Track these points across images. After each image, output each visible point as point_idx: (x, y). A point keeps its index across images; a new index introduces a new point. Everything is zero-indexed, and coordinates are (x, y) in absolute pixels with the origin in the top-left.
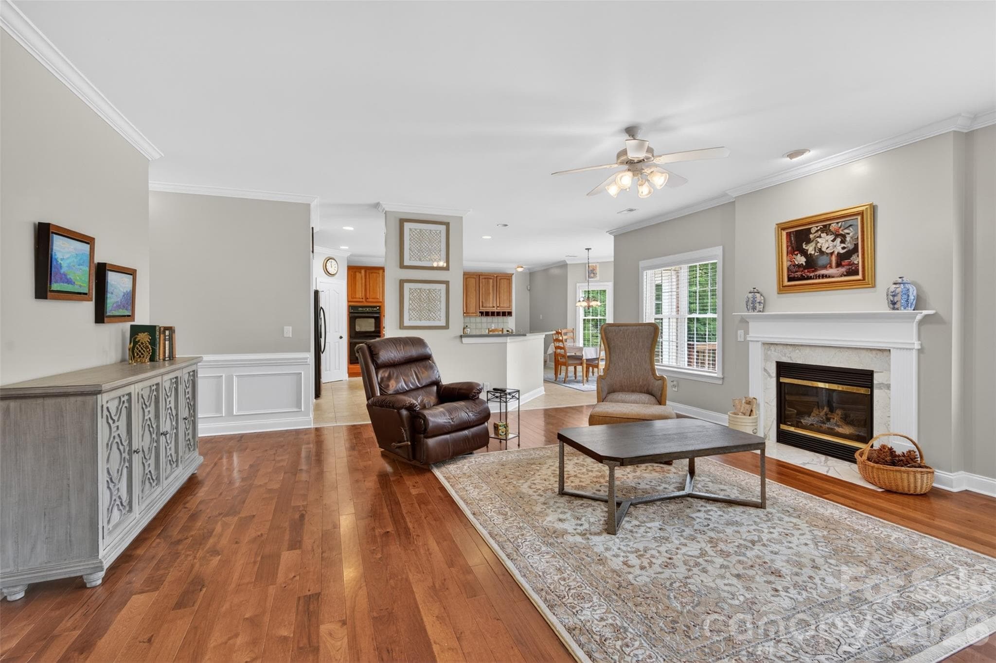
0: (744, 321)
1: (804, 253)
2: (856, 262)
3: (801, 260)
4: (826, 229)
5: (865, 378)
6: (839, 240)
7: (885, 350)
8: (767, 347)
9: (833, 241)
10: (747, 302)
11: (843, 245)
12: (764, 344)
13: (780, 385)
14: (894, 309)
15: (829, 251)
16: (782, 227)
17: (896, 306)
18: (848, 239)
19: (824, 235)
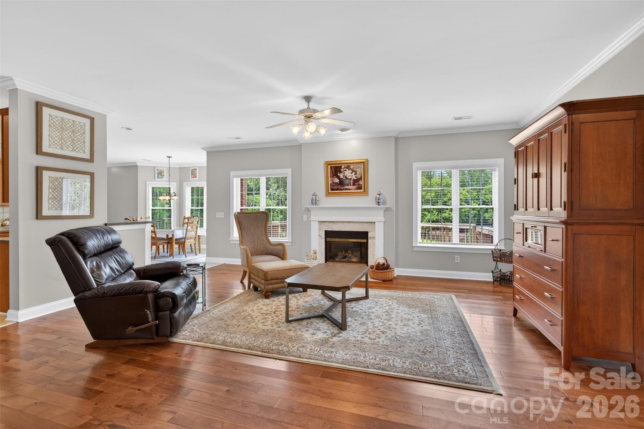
0: (308, 210)
1: (338, 177)
2: (361, 184)
3: (337, 181)
4: (348, 167)
5: (365, 235)
6: (354, 173)
7: (373, 222)
8: (320, 223)
9: (351, 173)
10: (312, 200)
11: (355, 176)
12: (319, 222)
13: (326, 242)
14: (378, 205)
15: (349, 178)
16: (328, 164)
17: (379, 204)
18: (358, 173)
19: (347, 170)
